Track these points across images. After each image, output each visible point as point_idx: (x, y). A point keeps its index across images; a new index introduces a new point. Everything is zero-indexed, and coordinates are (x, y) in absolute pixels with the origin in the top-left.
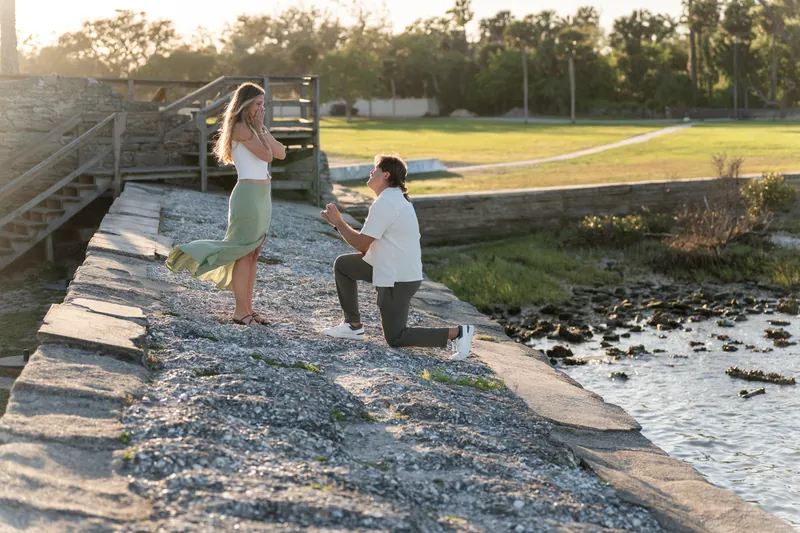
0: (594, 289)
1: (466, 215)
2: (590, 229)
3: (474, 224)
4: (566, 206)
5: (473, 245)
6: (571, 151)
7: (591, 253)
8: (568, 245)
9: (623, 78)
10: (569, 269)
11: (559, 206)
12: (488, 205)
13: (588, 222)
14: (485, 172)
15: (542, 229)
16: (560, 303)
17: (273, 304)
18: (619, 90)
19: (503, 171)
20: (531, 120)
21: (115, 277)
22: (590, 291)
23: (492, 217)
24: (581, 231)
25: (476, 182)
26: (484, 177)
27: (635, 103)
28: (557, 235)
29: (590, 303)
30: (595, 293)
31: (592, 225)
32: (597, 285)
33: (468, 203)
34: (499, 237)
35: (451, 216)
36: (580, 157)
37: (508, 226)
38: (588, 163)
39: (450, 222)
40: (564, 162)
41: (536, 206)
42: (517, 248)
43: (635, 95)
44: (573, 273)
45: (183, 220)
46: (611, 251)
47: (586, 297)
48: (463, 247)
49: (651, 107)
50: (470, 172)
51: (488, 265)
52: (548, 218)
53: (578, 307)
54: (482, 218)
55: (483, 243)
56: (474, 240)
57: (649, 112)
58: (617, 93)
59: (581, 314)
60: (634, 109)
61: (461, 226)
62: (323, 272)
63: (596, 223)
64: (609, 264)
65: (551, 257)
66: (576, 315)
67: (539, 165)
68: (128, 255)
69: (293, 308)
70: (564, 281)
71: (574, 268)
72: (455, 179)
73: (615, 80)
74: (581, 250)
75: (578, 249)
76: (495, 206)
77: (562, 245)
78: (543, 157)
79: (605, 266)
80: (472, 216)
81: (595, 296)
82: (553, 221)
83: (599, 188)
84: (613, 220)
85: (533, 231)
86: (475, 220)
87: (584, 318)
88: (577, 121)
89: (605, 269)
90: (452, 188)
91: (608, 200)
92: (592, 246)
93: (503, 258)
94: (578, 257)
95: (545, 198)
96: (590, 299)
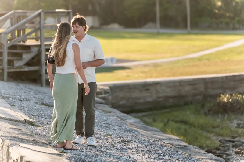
0: (232, 140)
1: (145, 94)
2: (224, 103)
3: (149, 99)
4: (206, 88)
5: (150, 113)
6: (194, 52)
7: (226, 117)
8: (211, 112)
9: (219, 4)
10: (214, 127)
11: (202, 88)
12: (158, 88)
13: (223, 98)
14: (145, 66)
15: (192, 103)
16: (213, 148)
17: (106, 147)
18: (217, 11)
19: (156, 65)
20: (162, 31)
21: (18, 132)
22: (230, 141)
23: (160, 95)
24: (219, 103)
25: (142, 72)
26: (146, 69)
27: (227, 20)
28: (203, 106)
29: (231, 148)
30: (233, 142)
31: (225, 100)
32: (234, 137)
33: (146, 86)
34: (165, 108)
35: (136, 94)
36: (202, 56)
37: (171, 101)
38: (208, 60)
39: (136, 98)
40: (192, 59)
41: (187, 88)
42: (180, 114)
43: (228, 14)
44: (217, 130)
45: (11, 99)
46: (237, 116)
47: (228, 144)
48: (144, 114)
49: (239, 22)
50: (136, 66)
51: (165, 125)
52: (195, 95)
53: (225, 151)
54: (155, 96)
55: (155, 112)
56: (150, 109)
57: (237, 26)
58: (216, 13)
59: (227, 155)
60: (227, 24)
61: (142, 101)
62: (110, 129)
63: (228, 99)
64: (239, 125)
65: (202, 120)
66: (225, 156)
67: (178, 61)
68: (11, 120)
69: (117, 149)
70: (212, 135)
71: (217, 127)
72: (127, 70)
73: (215, 5)
74: (220, 115)
75: (218, 115)
76: (163, 88)
77: (207, 112)
78: (178, 56)
79: (236, 125)
80: (149, 94)
81: (234, 144)
82: (198, 97)
83: (226, 77)
84: (238, 97)
85: (186, 104)
86: (150, 96)
87: (230, 157)
88: (192, 31)
89: (236, 127)
90: (128, 76)
91: (232, 84)
92: (226, 112)
93: (173, 121)
94: (218, 120)
95: (193, 83)
96: (231, 146)
